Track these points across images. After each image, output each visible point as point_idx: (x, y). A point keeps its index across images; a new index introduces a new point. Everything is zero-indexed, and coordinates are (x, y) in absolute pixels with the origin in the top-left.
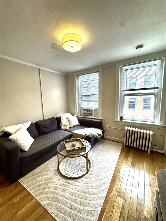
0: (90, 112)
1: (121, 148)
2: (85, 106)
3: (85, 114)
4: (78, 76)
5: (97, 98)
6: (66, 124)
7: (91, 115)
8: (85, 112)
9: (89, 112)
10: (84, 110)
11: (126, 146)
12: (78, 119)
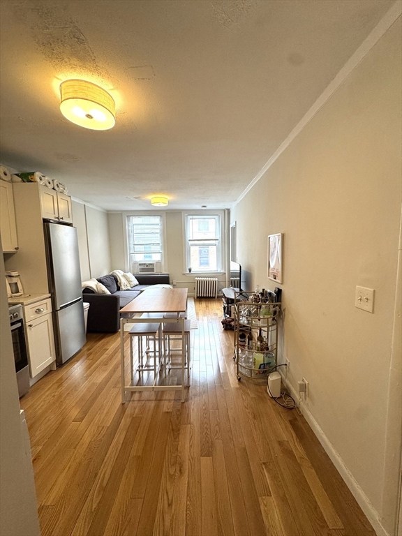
0: (151, 267)
1: (193, 300)
2: (140, 258)
3: (143, 270)
4: (128, 216)
5: (158, 248)
6: (126, 284)
7: (152, 270)
8: (142, 267)
9: (149, 267)
10: (140, 264)
11: (198, 297)
12: (136, 277)
